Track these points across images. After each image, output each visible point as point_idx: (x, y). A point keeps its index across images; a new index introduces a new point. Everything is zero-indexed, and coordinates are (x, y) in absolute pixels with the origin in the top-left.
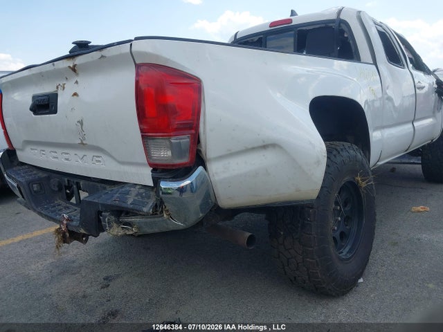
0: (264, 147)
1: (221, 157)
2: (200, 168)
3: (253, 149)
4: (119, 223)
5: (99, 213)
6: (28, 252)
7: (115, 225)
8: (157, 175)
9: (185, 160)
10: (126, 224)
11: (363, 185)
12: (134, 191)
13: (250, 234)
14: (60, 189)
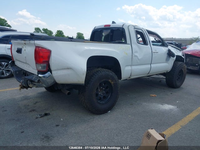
0: (68, 69)
1: (55, 70)
2: (49, 72)
3: (65, 69)
4: (32, 84)
5: (27, 81)
6: (17, 93)
7: (31, 84)
8: (38, 73)
9: (45, 70)
10: (34, 84)
11: (112, 83)
12: (35, 76)
13: (69, 92)
14: (23, 74)
